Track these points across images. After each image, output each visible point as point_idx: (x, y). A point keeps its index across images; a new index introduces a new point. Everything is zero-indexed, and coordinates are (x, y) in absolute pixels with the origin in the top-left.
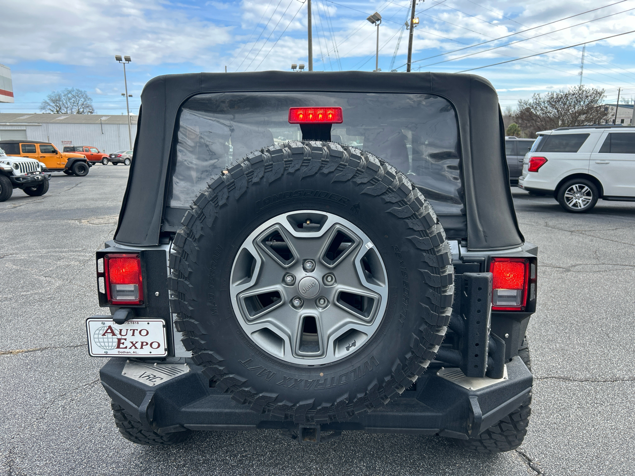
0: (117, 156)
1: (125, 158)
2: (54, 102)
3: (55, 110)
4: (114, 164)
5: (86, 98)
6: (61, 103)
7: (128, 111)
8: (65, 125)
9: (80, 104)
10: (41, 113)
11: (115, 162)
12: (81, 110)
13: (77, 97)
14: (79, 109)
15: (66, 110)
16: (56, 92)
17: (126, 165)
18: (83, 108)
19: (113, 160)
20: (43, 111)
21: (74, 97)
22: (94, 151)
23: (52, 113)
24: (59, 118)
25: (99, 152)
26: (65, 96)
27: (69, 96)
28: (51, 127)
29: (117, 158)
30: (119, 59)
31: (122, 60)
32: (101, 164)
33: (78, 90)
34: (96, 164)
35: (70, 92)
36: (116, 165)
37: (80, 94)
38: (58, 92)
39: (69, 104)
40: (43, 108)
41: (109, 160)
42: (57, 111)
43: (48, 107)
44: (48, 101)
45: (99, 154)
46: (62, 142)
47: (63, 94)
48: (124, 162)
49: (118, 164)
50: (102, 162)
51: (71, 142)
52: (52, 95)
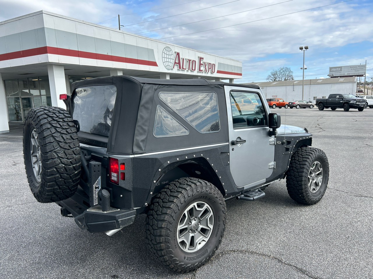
0: (292, 103)
1: (297, 104)
2: (273, 75)
3: (273, 80)
4: (280, 108)
5: (290, 72)
6: (277, 75)
7: (303, 77)
8: (275, 87)
9: (286, 75)
10: (267, 81)
11: (291, 107)
12: (287, 78)
13: (285, 72)
14: (285, 78)
15: (279, 79)
16: (275, 70)
17: (297, 108)
18: (288, 77)
19: (290, 105)
20: (268, 81)
21: (284, 71)
22: (281, 101)
23: (272, 81)
24: (273, 84)
25: (284, 101)
26: (279, 71)
27: (281, 71)
28: (268, 88)
29: (292, 105)
30: (301, 49)
31: (303, 49)
32: (284, 108)
33: (286, 68)
34: (282, 108)
35: (282, 69)
36: (292, 108)
37: (287, 69)
38: (276, 70)
39: (280, 76)
40: (268, 79)
41: (288, 106)
42: (274, 80)
43: (270, 78)
44: (270, 75)
45: (284, 102)
46: (273, 96)
47: (278, 71)
48: (296, 107)
49: (293, 108)
50: (285, 107)
51: (277, 96)
52: (273, 72)
